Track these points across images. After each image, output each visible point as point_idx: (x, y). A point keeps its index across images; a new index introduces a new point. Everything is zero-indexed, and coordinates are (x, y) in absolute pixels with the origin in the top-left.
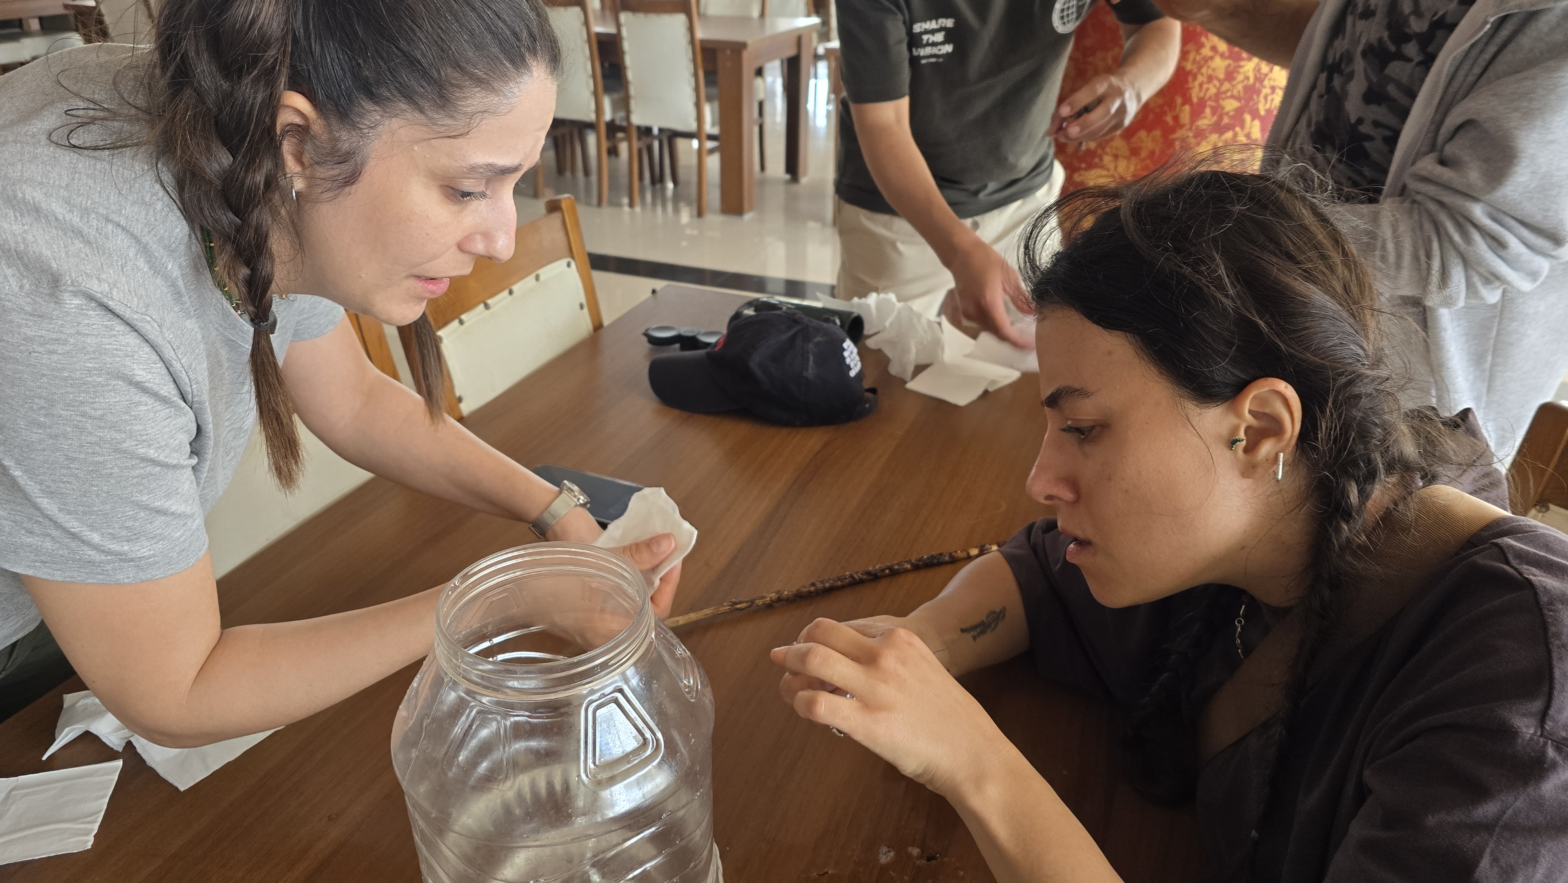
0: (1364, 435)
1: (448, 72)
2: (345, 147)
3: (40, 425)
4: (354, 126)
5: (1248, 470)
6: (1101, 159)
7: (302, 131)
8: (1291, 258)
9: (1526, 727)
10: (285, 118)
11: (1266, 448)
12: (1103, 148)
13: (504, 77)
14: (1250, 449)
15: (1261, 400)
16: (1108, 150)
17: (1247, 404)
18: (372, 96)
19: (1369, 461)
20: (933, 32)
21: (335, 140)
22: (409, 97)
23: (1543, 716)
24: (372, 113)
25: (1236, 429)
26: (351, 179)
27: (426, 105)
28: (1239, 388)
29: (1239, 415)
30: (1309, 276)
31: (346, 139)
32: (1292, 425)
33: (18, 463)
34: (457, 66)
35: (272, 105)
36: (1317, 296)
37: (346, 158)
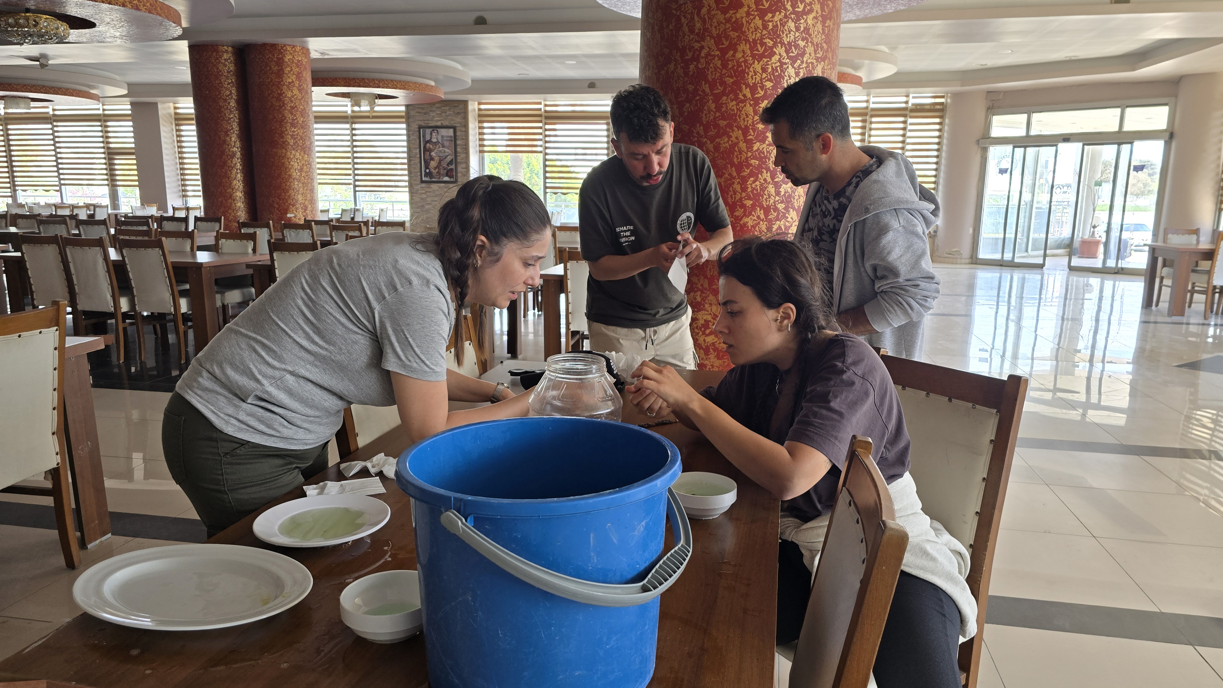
0: (812, 320)
1: (528, 229)
2: (496, 251)
3: (420, 324)
4: (500, 245)
5: (780, 330)
6: (704, 306)
7: (483, 247)
8: (799, 271)
9: (840, 364)
10: (479, 243)
11: (786, 322)
12: (704, 301)
13: (542, 230)
14: (781, 322)
15: (784, 308)
16: (707, 301)
17: (781, 310)
18: (505, 236)
19: (814, 327)
20: (625, 231)
21: (492, 249)
22: (517, 237)
23: (843, 362)
24: (505, 241)
25: (777, 317)
26: (498, 260)
27: (521, 238)
28: (780, 305)
29: (779, 313)
30: (802, 276)
31: (496, 249)
32: (793, 317)
33: (411, 336)
34: (530, 227)
35: (475, 239)
36: (802, 281)
37: (496, 254)
